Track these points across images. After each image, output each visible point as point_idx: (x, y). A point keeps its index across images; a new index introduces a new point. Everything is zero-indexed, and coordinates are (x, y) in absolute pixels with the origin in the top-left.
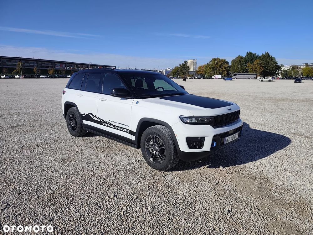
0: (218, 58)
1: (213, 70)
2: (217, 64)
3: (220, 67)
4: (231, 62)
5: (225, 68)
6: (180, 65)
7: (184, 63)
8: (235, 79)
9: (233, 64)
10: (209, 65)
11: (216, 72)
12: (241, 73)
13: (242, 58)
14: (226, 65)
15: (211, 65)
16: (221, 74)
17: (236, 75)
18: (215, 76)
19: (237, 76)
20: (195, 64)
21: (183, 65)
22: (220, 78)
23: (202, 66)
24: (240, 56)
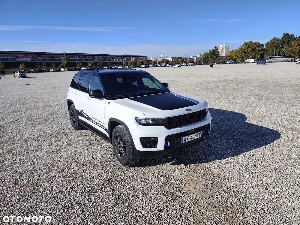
0: (250, 42)
1: (245, 54)
2: (249, 48)
3: (253, 50)
4: (266, 45)
5: (259, 51)
6: (210, 51)
7: (214, 49)
8: (269, 62)
9: (268, 47)
10: (240, 49)
11: (249, 56)
12: (277, 55)
13: (278, 40)
14: (260, 49)
15: (243, 50)
16: (254, 58)
17: (271, 58)
18: (247, 60)
19: (272, 60)
20: (226, 49)
21: (213, 50)
22: (253, 63)
23: (233, 51)
24: (275, 38)
